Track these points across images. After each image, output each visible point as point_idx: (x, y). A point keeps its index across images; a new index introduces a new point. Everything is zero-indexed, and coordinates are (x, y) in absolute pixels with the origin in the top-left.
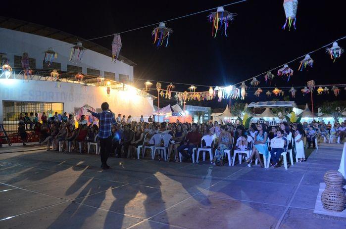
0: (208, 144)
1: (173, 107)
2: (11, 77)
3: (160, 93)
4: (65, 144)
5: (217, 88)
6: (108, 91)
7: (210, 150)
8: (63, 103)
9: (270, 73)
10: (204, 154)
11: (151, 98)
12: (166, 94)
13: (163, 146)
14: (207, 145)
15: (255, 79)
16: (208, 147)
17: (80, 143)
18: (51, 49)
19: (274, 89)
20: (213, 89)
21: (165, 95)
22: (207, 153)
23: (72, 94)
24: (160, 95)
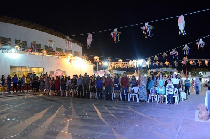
0: (136, 92)
1: (105, 70)
2: (15, 52)
3: (98, 62)
5: (134, 61)
6: (70, 61)
7: (137, 95)
8: (43, 68)
9: (165, 53)
10: (133, 97)
11: (92, 65)
15: (156, 56)
18: (50, 40)
19: (166, 62)
21: (101, 64)
23: (48, 62)
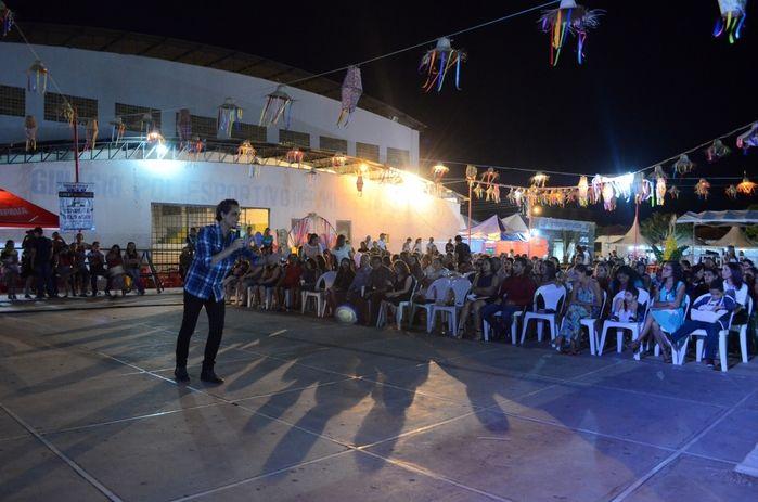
0: (551, 304)
1: (505, 221)
3: (473, 188)
4: (259, 294)
5: (598, 179)
6: (360, 185)
7: (551, 318)
8: (269, 210)
9: (720, 142)
10: (540, 326)
11: (455, 200)
12: (488, 191)
13: (450, 304)
14: (547, 306)
15: (684, 157)
16: (549, 312)
17: (287, 292)
18: (229, 102)
19: (741, 181)
20: (590, 181)
21: (485, 194)
22: (546, 323)
23: (287, 191)
24: (474, 194)
